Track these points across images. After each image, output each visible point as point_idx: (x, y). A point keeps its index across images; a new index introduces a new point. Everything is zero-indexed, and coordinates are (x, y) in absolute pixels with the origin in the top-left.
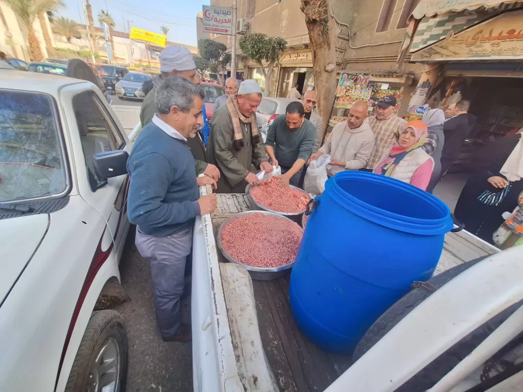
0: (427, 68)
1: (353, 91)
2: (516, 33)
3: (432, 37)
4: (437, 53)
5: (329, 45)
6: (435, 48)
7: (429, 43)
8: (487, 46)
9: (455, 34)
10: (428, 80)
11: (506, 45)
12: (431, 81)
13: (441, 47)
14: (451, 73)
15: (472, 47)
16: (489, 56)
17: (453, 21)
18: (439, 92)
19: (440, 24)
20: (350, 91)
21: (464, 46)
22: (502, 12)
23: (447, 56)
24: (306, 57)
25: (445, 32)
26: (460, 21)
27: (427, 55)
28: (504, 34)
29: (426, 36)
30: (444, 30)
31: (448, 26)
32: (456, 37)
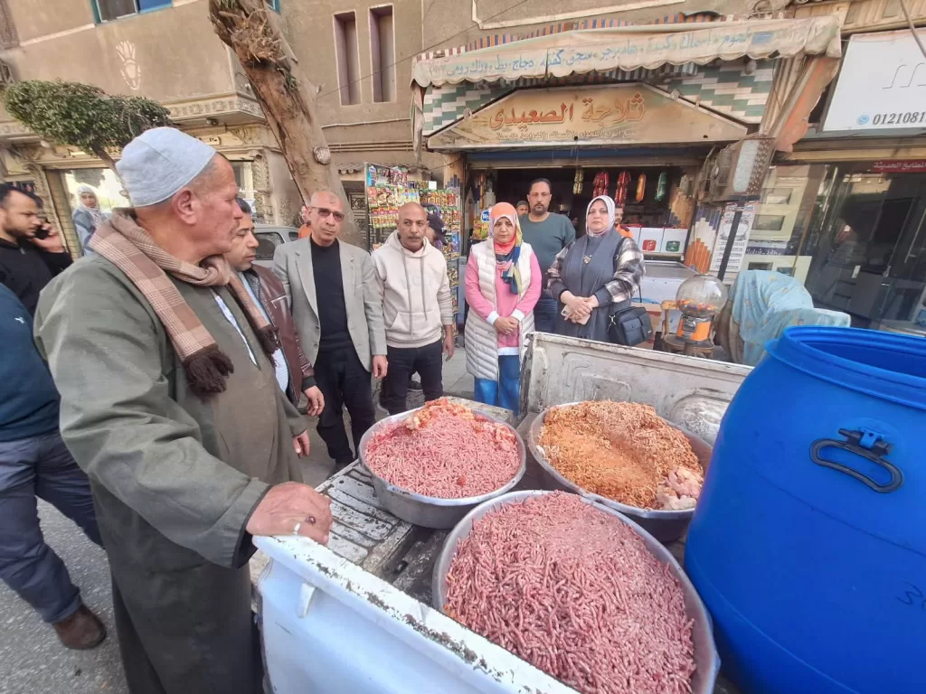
0: (447, 160)
1: (396, 194)
2: (538, 115)
3: (446, 115)
4: (460, 137)
5: (306, 113)
6: (455, 130)
7: (446, 123)
8: (515, 129)
9: (473, 113)
10: (455, 176)
11: (535, 129)
12: (459, 177)
13: (463, 130)
14: (480, 166)
15: (500, 131)
16: (521, 142)
17: (464, 95)
18: (470, 191)
19: (449, 98)
20: (393, 196)
21: (490, 130)
22: (515, 90)
23: (475, 141)
24: (218, 142)
25: (460, 109)
26: (473, 96)
27: (448, 140)
28: (527, 116)
29: (437, 113)
30: (458, 108)
31: (461, 102)
32: (476, 117)
